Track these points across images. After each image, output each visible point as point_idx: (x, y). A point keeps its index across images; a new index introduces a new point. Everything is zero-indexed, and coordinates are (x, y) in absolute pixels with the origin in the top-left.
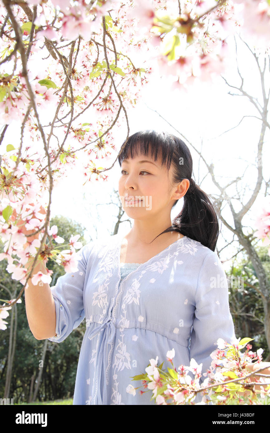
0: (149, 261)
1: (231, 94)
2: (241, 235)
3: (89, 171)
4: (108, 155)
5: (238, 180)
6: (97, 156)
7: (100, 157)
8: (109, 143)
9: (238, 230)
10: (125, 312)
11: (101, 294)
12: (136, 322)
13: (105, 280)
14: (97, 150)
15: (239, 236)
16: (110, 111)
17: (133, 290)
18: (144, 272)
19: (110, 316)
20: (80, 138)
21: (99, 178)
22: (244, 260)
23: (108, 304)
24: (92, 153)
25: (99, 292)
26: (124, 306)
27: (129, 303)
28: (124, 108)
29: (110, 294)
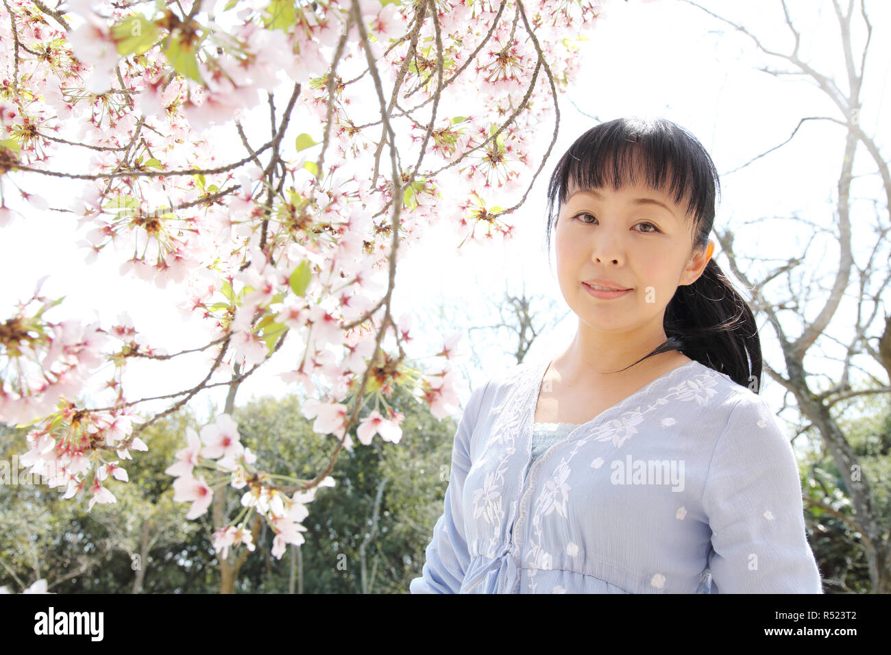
0: (597, 418)
1: (770, 73)
2: (803, 392)
3: (470, 214)
4: (513, 178)
5: (792, 265)
6: (487, 181)
7: (494, 184)
8: (514, 151)
9: (796, 380)
10: (539, 533)
11: (489, 493)
12: (562, 556)
13: (499, 463)
14: (486, 169)
15: (798, 394)
16: (514, 81)
17: (556, 485)
18: (581, 443)
19: (508, 541)
20: (446, 149)
21: (493, 232)
22: (813, 453)
23: (503, 514)
24: (478, 173)
25: (485, 487)
26: (536, 520)
27: (547, 513)
28: (546, 66)
29: (506, 492)
